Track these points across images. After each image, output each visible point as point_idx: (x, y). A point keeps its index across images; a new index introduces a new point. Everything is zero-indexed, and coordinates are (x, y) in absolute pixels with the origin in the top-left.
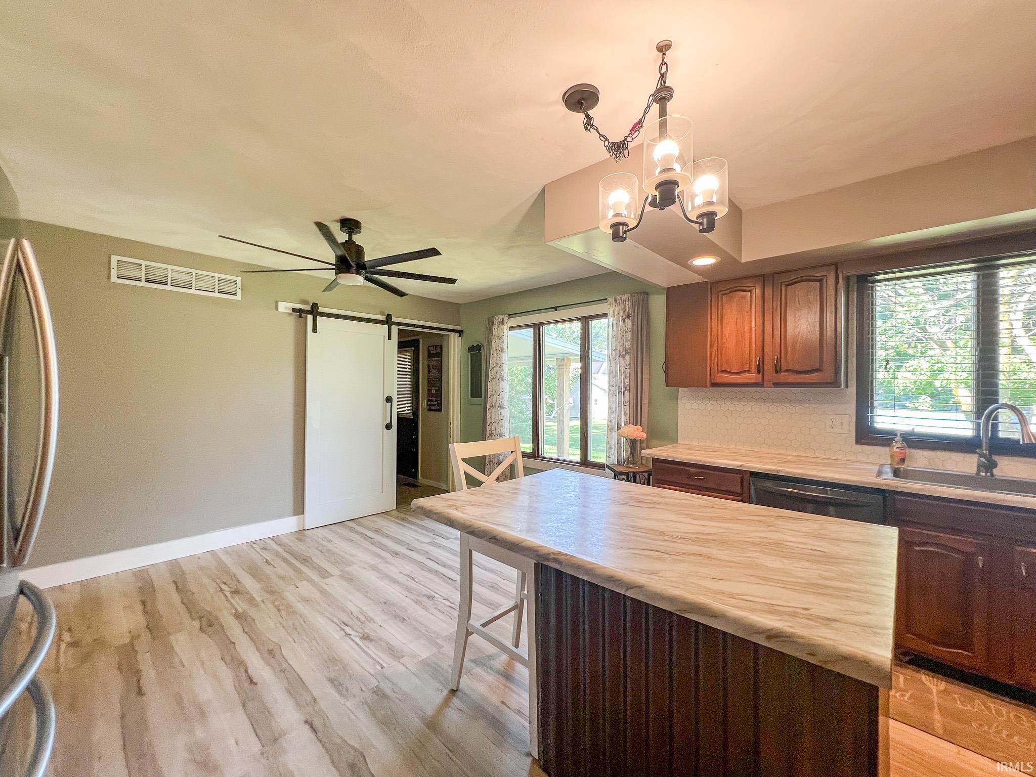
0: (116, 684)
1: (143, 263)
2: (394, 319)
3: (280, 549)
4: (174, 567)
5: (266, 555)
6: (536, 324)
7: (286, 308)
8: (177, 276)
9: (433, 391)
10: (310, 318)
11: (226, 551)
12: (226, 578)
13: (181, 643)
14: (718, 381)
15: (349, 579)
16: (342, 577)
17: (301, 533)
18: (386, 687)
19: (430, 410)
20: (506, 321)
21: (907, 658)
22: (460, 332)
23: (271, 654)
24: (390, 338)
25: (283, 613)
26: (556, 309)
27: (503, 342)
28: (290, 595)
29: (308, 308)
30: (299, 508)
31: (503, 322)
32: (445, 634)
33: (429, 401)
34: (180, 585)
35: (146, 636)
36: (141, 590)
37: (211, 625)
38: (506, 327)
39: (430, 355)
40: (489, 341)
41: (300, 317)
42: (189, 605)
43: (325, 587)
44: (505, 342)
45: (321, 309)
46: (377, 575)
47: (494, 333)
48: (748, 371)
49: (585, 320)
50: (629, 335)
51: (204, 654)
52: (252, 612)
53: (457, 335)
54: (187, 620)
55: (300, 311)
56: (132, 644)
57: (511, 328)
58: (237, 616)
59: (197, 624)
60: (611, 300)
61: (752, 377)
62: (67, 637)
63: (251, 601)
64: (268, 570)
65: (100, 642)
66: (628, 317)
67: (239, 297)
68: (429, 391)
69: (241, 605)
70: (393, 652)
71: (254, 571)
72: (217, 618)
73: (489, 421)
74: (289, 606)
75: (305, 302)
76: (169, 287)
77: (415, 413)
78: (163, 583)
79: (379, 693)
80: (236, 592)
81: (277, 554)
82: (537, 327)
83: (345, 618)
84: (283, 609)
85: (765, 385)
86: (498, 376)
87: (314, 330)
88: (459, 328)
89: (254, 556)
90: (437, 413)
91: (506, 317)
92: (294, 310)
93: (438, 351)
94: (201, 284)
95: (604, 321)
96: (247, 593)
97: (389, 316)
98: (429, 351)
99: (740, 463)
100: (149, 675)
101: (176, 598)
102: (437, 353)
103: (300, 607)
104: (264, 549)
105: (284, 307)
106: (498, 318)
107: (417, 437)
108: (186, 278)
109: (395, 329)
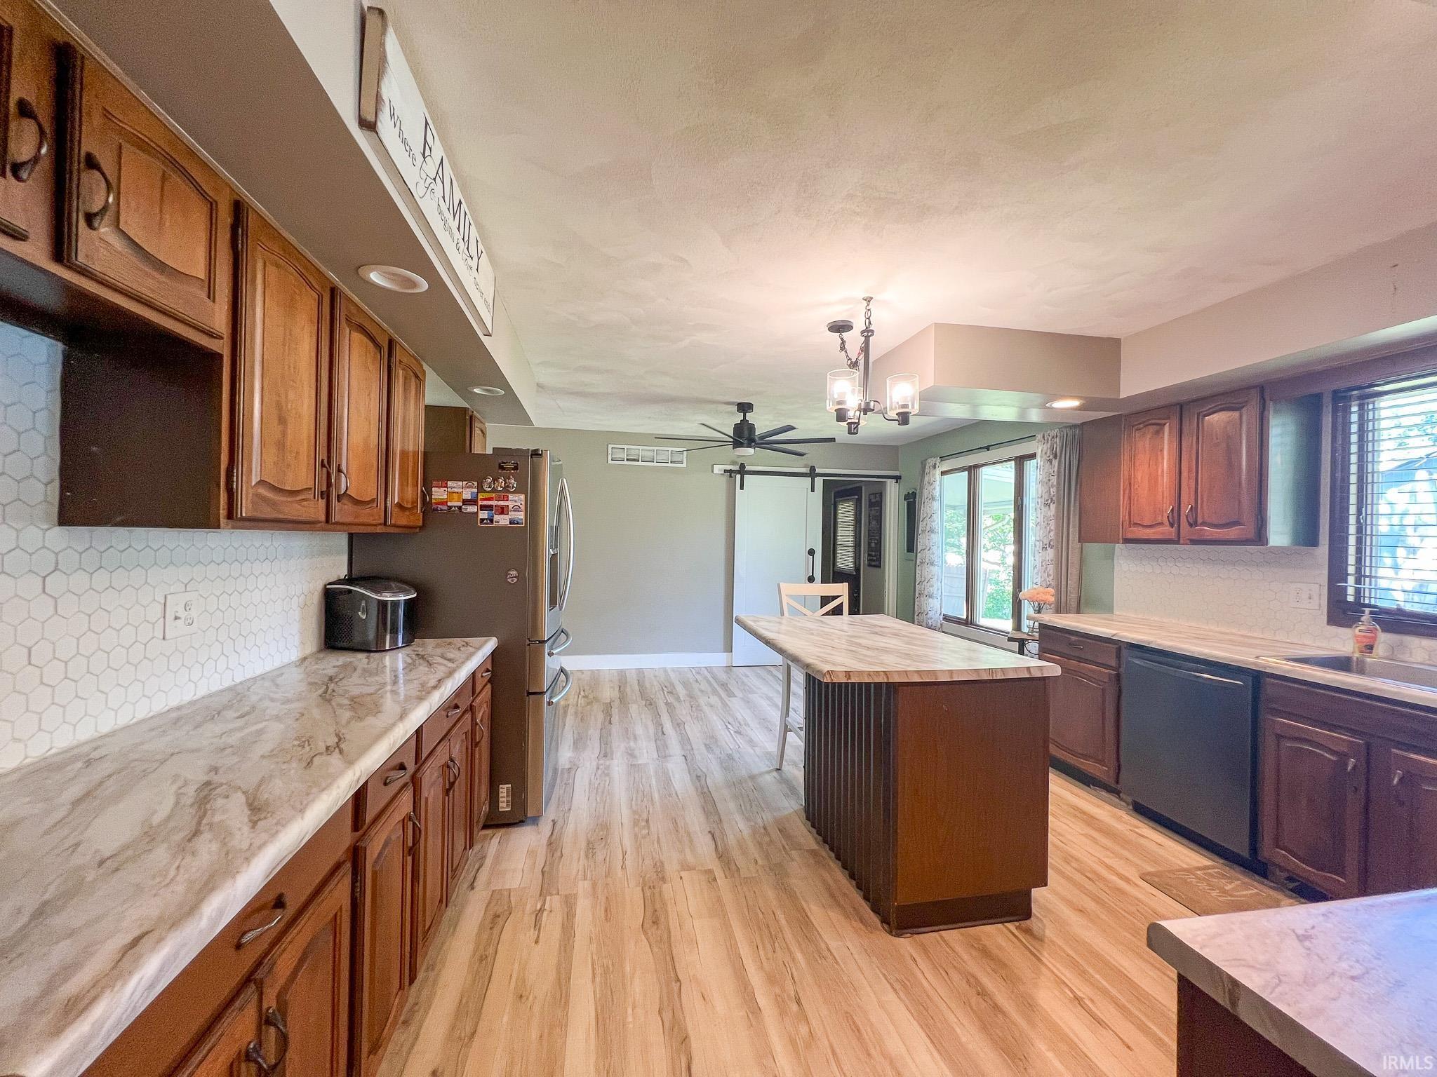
0: (600, 717)
1: (626, 447)
2: (818, 471)
3: (709, 676)
4: (640, 672)
5: (698, 677)
6: (970, 467)
7: (719, 470)
8: (646, 453)
9: (873, 545)
10: (738, 477)
11: (673, 670)
12: (668, 685)
13: (634, 708)
14: (1129, 536)
15: (747, 702)
16: (742, 699)
17: (729, 668)
18: (736, 756)
19: (870, 565)
20: (938, 464)
21: (1292, 885)
22: (897, 478)
23: (678, 725)
24: (813, 490)
25: (694, 709)
26: (988, 448)
27: (934, 489)
28: (702, 701)
29: (736, 468)
30: (729, 648)
31: (934, 467)
32: (795, 744)
33: (869, 555)
34: (640, 683)
35: (617, 702)
36: (620, 680)
37: (651, 704)
38: (938, 472)
39: (871, 504)
40: (922, 488)
41: (731, 476)
42: (642, 693)
43: (728, 703)
44: (938, 488)
45: (748, 468)
46: (769, 703)
47: (926, 479)
48: (1161, 524)
49: (1020, 461)
50: (1054, 480)
51: (643, 716)
52: (676, 704)
53: (894, 481)
54: (639, 699)
55: (730, 471)
56: (610, 703)
57: (943, 473)
58: (667, 704)
59: (644, 703)
60: (1039, 436)
61: (1167, 531)
62: (582, 693)
63: (678, 699)
64: (695, 685)
65: (596, 699)
66: (1055, 457)
67: (684, 465)
68: (869, 544)
69: (671, 699)
70: (751, 742)
71: (686, 684)
72: (655, 702)
73: (918, 579)
74: (698, 706)
75: (734, 463)
76: (640, 463)
77: (857, 569)
78: (632, 679)
79: (730, 757)
80: (671, 693)
81: (705, 678)
82: (972, 470)
83: (731, 720)
84: (695, 707)
85: (1181, 541)
86: (928, 529)
87: (742, 488)
88: (897, 473)
89: (690, 676)
90: (876, 569)
91: (939, 460)
92: (726, 471)
93: (878, 499)
94: (660, 458)
95: (1033, 462)
96: (677, 694)
97: (813, 469)
98: (870, 500)
99: (1114, 632)
100: (615, 719)
101: (637, 688)
102: (877, 503)
103: (706, 709)
104: (698, 673)
105: (718, 469)
106: (931, 461)
107: (859, 594)
108: (650, 454)
109: (819, 482)
